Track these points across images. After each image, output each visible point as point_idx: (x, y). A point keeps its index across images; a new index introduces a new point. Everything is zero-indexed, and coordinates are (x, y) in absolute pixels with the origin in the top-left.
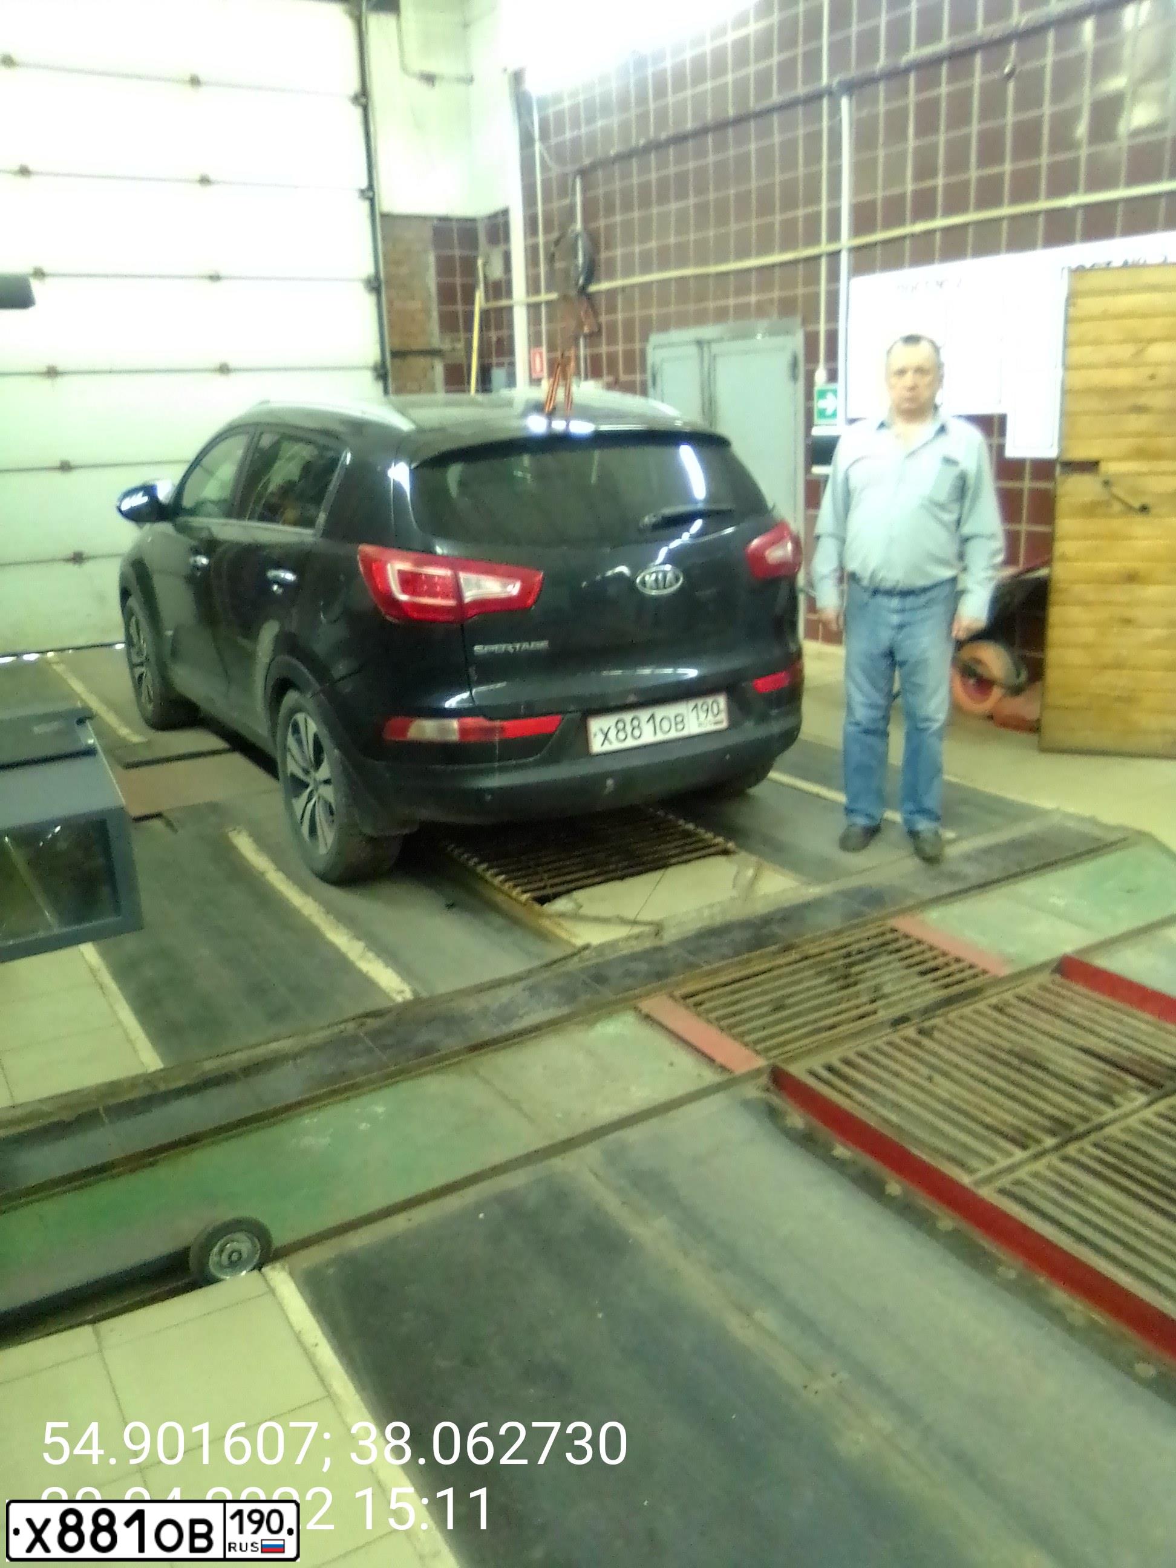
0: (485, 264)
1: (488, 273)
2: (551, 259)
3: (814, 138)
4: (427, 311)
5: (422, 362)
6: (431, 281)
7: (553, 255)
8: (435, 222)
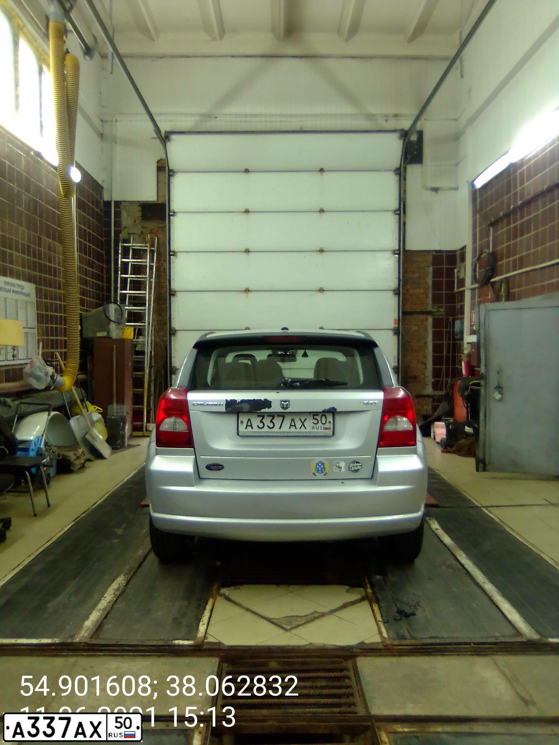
0: (458, 271)
1: (459, 276)
4: (426, 294)
5: (421, 317)
6: (430, 281)
8: (434, 253)
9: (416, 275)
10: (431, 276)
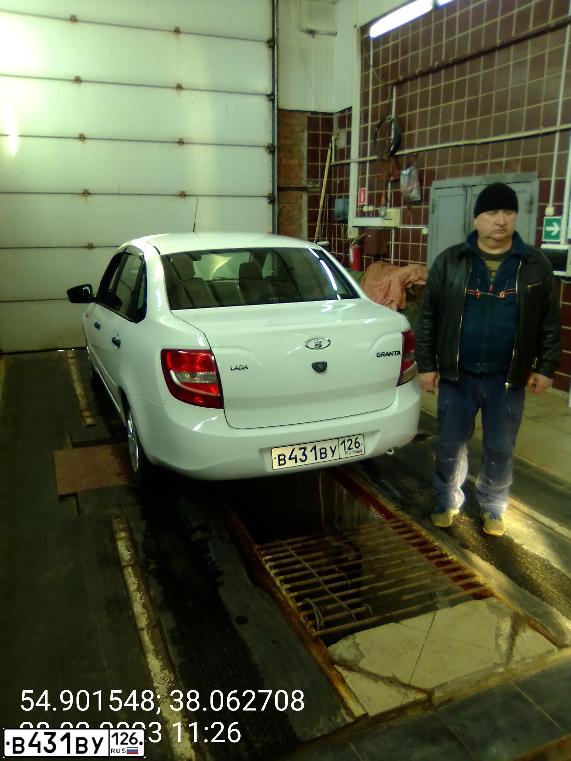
0: (336, 139)
1: (337, 145)
2: (374, 136)
4: (300, 166)
5: (295, 193)
6: (304, 148)
7: (376, 133)
8: (309, 114)
9: (289, 142)
10: (305, 143)
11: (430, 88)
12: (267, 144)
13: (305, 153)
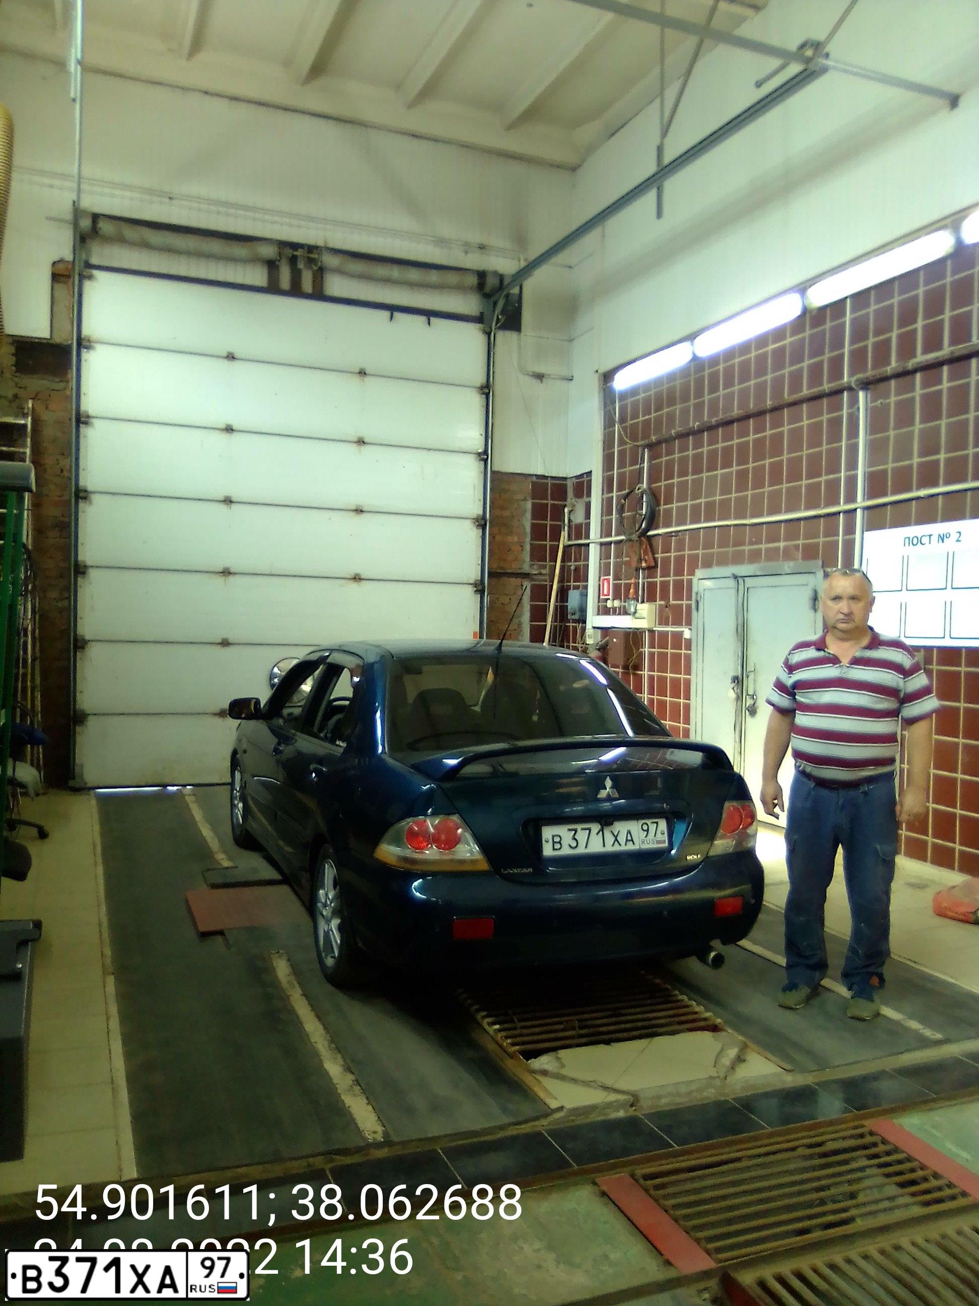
0: (570, 512)
1: (572, 518)
2: (621, 510)
3: (835, 424)
4: (521, 545)
5: (514, 581)
6: (527, 522)
7: (623, 506)
8: (534, 479)
9: (507, 513)
10: (529, 515)
11: (691, 453)
12: (475, 516)
13: (528, 529)
